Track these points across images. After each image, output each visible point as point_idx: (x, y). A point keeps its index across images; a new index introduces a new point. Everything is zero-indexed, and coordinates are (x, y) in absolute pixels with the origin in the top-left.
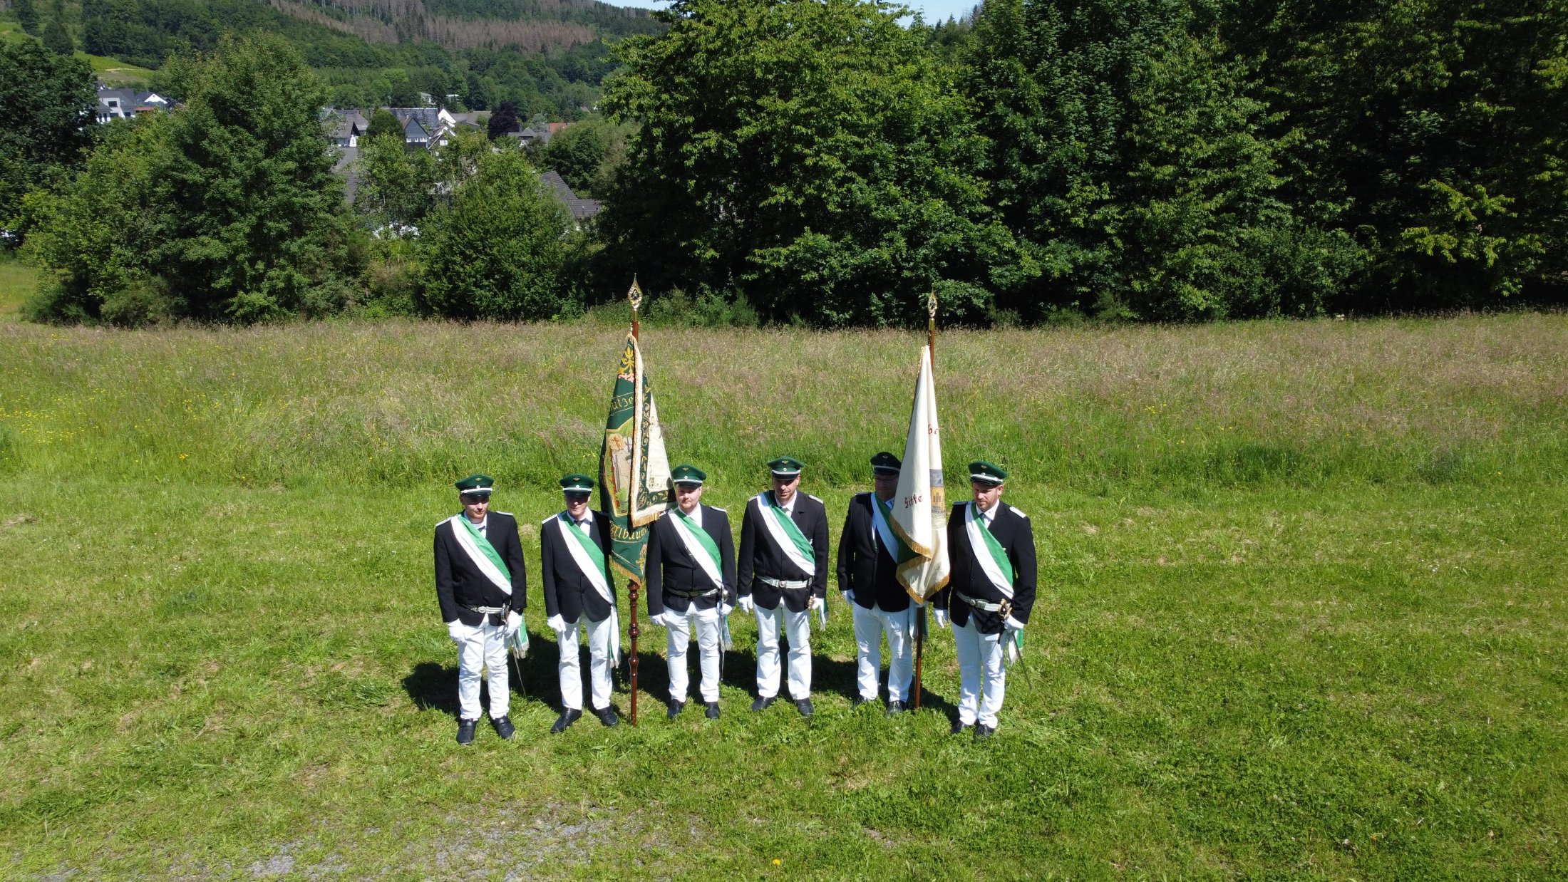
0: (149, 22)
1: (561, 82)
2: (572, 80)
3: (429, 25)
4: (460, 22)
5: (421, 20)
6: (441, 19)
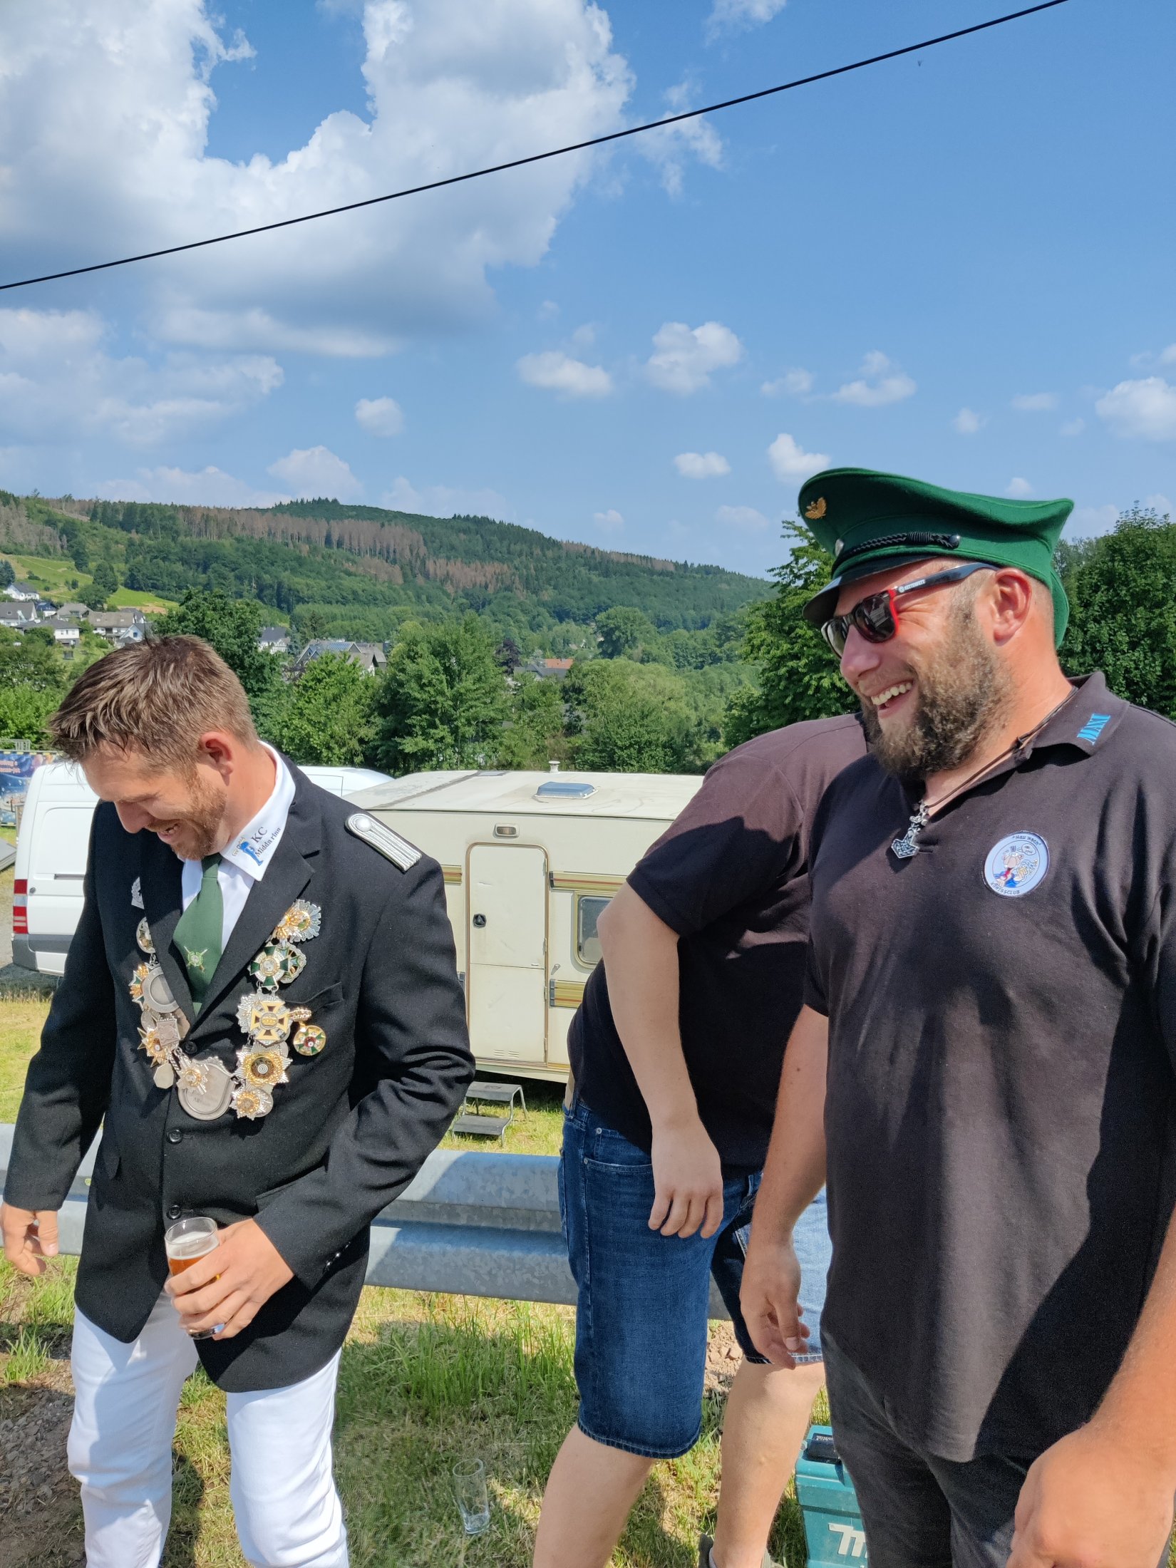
0: (184, 562)
1: (551, 621)
2: (561, 620)
3: (430, 565)
4: (459, 564)
5: (423, 563)
6: (442, 561)
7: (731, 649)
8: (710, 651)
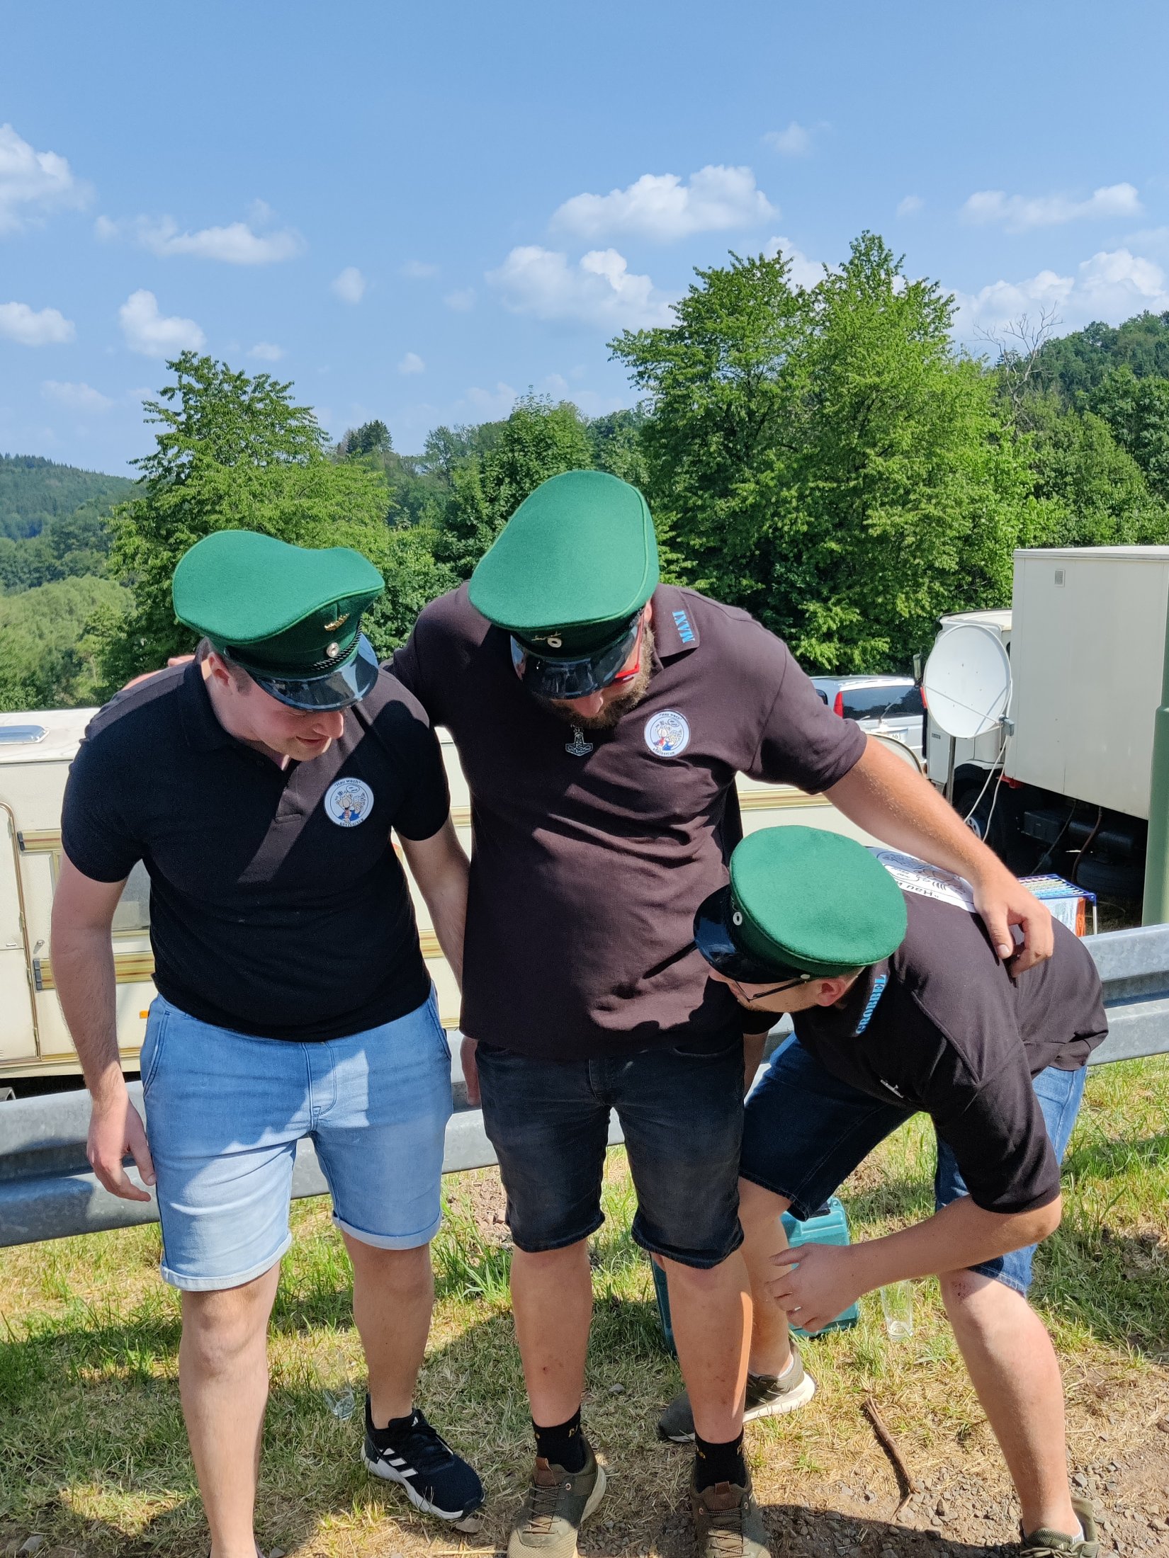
7: (74, 561)
8: (47, 564)
